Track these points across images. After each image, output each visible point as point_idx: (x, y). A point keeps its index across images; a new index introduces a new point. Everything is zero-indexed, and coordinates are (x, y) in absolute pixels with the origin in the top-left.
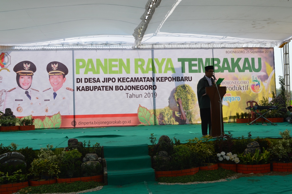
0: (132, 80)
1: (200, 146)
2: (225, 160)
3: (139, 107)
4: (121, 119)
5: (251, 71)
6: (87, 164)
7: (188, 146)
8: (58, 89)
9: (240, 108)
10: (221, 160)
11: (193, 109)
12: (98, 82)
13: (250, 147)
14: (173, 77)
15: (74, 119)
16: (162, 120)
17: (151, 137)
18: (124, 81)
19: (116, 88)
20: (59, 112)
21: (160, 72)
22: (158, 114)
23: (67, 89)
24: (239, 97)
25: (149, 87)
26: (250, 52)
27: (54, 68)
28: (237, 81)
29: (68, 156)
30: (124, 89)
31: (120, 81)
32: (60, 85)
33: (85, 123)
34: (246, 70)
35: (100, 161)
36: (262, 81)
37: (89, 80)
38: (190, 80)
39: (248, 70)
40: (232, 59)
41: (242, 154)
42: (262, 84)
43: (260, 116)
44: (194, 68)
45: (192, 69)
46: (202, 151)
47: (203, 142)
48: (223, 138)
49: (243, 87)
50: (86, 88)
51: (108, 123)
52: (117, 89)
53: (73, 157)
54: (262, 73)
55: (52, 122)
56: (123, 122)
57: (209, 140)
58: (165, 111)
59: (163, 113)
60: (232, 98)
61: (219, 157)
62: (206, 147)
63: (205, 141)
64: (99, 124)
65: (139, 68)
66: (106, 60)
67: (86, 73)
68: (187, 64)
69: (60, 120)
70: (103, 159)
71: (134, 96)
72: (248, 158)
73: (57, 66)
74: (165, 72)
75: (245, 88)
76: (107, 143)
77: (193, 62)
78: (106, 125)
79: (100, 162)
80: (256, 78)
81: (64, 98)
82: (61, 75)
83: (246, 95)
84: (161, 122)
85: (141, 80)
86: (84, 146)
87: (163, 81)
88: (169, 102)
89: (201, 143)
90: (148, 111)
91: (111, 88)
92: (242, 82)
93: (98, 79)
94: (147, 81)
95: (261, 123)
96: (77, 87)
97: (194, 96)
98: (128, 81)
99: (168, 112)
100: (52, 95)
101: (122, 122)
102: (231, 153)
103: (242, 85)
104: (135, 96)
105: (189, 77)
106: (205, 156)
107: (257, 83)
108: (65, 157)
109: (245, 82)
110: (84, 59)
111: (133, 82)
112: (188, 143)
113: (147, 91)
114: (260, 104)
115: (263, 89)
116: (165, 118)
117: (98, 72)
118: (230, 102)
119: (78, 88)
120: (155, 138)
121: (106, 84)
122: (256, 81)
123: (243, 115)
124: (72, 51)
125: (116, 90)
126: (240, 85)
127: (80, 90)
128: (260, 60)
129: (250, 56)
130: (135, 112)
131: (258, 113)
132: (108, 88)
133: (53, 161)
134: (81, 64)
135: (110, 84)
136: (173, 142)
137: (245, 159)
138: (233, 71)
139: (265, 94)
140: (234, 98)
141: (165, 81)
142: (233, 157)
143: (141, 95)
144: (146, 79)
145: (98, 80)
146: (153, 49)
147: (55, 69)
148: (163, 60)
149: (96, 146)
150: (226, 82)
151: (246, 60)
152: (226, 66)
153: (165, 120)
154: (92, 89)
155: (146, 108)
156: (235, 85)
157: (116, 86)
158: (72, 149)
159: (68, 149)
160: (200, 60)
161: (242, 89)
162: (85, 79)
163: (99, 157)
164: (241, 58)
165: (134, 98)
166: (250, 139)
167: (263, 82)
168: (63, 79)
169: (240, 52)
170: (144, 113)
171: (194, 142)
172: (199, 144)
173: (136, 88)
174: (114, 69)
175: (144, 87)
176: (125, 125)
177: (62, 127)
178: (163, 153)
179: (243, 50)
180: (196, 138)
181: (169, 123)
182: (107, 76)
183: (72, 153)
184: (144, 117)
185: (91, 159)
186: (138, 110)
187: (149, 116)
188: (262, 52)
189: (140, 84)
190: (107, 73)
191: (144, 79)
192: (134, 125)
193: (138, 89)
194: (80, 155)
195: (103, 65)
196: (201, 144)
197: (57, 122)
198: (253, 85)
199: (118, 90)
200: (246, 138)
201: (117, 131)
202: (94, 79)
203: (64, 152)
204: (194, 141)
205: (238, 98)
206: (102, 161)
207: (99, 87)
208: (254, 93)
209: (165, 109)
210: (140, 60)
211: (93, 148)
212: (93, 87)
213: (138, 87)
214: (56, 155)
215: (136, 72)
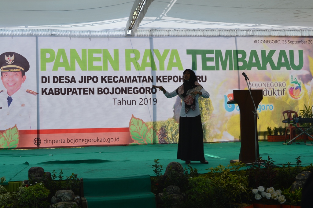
0: (122, 80)
1: (228, 179)
2: (264, 198)
3: (131, 119)
4: (106, 136)
5: (288, 68)
6: (58, 206)
7: (210, 179)
8: (13, 92)
9: (273, 120)
10: (259, 199)
11: (208, 121)
12: (73, 83)
13: (300, 179)
14: (180, 76)
15: (38, 136)
16: (164, 137)
17: (155, 165)
18: (110, 81)
19: (98, 91)
20: (16, 125)
21: (162, 68)
22: (158, 128)
23: (27, 92)
24: (272, 105)
25: (147, 90)
26: (288, 42)
27: (8, 61)
28: (270, 82)
29: (28, 195)
30: (111, 93)
31: (104, 81)
32: (17, 86)
33: (54, 142)
34: (282, 68)
35: (77, 201)
36: (304, 83)
37: (60, 79)
38: (204, 80)
39: (285, 67)
40: (263, 52)
41: (288, 190)
42: (304, 88)
43: (302, 132)
44: (209, 64)
45: (207, 65)
46: (231, 186)
47: (231, 172)
48: (260, 166)
49: (278, 90)
50: (56, 91)
51: (86, 141)
52: (100, 92)
53: (37, 195)
54: (303, 72)
55: (5, 139)
56: (109, 140)
57: (241, 169)
58: (169, 125)
59: (165, 127)
60: (262, 106)
61: (255, 194)
62: (236, 179)
63: (235, 170)
64: (73, 143)
65: (132, 63)
66: (84, 51)
67: (55, 68)
68: (199, 57)
69: (16, 137)
70: (83, 199)
71: (124, 102)
72: (298, 195)
73: (13, 58)
74: (169, 68)
75: (280, 92)
76: (88, 172)
77: (208, 56)
78: (84, 144)
79: (77, 203)
80: (296, 78)
81: (23, 105)
82: (18, 71)
83: (282, 103)
84: (163, 140)
85: (135, 80)
86: (53, 179)
87: (166, 82)
88: (174, 111)
89: (228, 173)
90: (144, 125)
91: (92, 91)
92: (276, 84)
93: (73, 77)
94: (143, 82)
95: (304, 142)
96: (42, 89)
97: (210, 104)
98: (116, 80)
99: (172, 126)
100: (6, 101)
101: (106, 140)
102: (272, 188)
103: (276, 89)
104: (127, 103)
105: (202, 76)
106: (235, 194)
107: (297, 85)
108: (23, 196)
109: (280, 84)
110: (52, 50)
111: (124, 82)
112: (209, 173)
113: (143, 96)
114: (300, 114)
115: (305, 95)
116: (168, 134)
117: (73, 68)
118: (260, 112)
119: (44, 91)
120: (161, 166)
121: (84, 85)
122: (296, 83)
123: (276, 130)
124: (35, 37)
125: (98, 93)
126: (274, 87)
127: (46, 94)
128: (301, 53)
129: (287, 48)
130: (126, 125)
131: (300, 128)
132: (87, 91)
133: (5, 202)
134: (48, 56)
135: (90, 85)
136: (187, 171)
137: (294, 197)
138: (264, 68)
139: (308, 102)
140: (265, 107)
141: (169, 81)
142: (275, 194)
143: (134, 102)
144: (142, 79)
145: (73, 80)
146: (151, 37)
147: (10, 63)
148: (166, 52)
149: (72, 179)
150: (254, 84)
151: (282, 53)
152: (254, 61)
153: (169, 137)
154: (63, 92)
155: (142, 120)
156: (266, 87)
157: (98, 89)
158: (35, 184)
159: (28, 183)
160: (218, 53)
161: (277, 94)
162: (54, 77)
163: (76, 195)
164: (275, 50)
165: (124, 106)
166: (300, 167)
167: (305, 85)
168: (22, 77)
169: (273, 42)
170: (138, 127)
171: (217, 172)
172: (225, 175)
173: (127, 91)
174: (96, 64)
175: (138, 90)
176: (111, 143)
177: (21, 147)
178: (174, 189)
179: (277, 39)
180: (220, 165)
181: (174, 140)
182: (86, 74)
183: (35, 190)
184: (138, 132)
185: (64, 198)
186: (130, 122)
187: (145, 131)
188: (305, 42)
189: (133, 85)
190: (86, 70)
191: (138, 78)
192: (124, 144)
193: (130, 92)
194: (47, 193)
195: (81, 57)
196: (228, 175)
197: (12, 140)
198: (291, 88)
199: (102, 93)
200: (294, 166)
201: (100, 152)
202: (67, 78)
203: (22, 188)
204: (217, 170)
205: (271, 107)
206: (81, 201)
207: (74, 89)
208: (293, 99)
209: (168, 121)
210: (133, 51)
211: (67, 181)
212: (65, 89)
213: (130, 89)
214: (9, 193)
215: (128, 68)
